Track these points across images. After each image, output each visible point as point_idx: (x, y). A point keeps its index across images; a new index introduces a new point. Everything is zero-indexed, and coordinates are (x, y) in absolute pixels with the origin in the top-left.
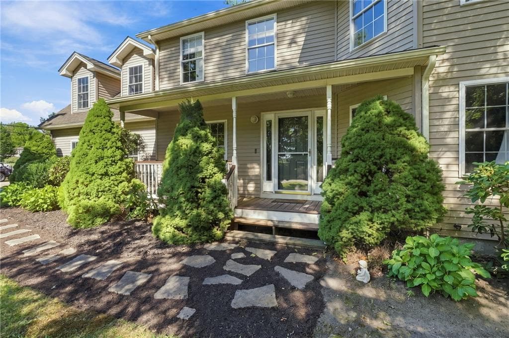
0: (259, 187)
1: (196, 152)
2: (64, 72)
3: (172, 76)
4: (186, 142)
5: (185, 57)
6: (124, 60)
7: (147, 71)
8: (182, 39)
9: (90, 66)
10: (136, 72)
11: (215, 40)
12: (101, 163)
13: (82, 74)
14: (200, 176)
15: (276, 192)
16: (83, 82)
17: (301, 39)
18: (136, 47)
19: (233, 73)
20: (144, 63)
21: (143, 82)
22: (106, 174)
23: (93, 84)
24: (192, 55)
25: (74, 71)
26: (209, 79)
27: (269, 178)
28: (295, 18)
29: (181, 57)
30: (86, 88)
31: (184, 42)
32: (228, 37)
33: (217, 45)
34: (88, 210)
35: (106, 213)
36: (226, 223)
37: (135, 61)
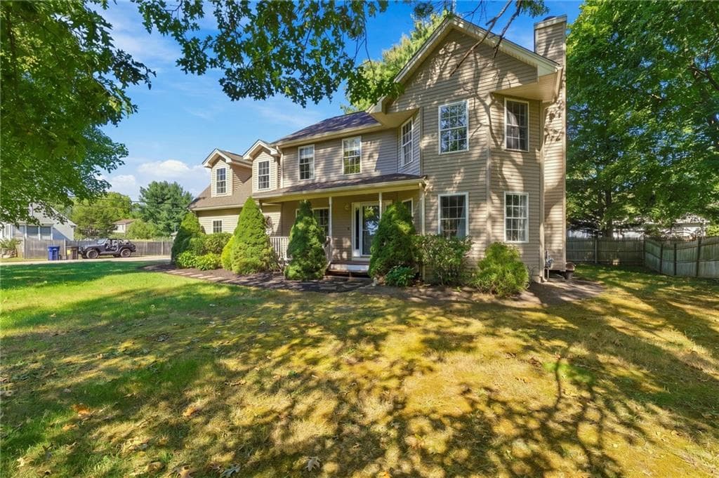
0: (350, 254)
1: (306, 231)
2: (207, 164)
3: (292, 176)
4: (301, 225)
5: (302, 161)
6: (255, 156)
7: (273, 167)
8: (299, 148)
9: (229, 160)
10: (264, 165)
11: (322, 151)
12: (254, 237)
13: (220, 165)
14: (309, 244)
15: (361, 257)
16: (221, 173)
17: (376, 156)
18: (263, 147)
19: (333, 177)
20: (270, 159)
21: (270, 174)
22: (255, 244)
23: (229, 173)
24: (307, 160)
25: (213, 163)
26: (317, 181)
27: (357, 248)
28: (372, 141)
29: (299, 161)
30: (223, 177)
31: (301, 150)
32: (329, 149)
33: (323, 156)
34: (246, 265)
35: (255, 266)
36: (323, 270)
37: (263, 157)
